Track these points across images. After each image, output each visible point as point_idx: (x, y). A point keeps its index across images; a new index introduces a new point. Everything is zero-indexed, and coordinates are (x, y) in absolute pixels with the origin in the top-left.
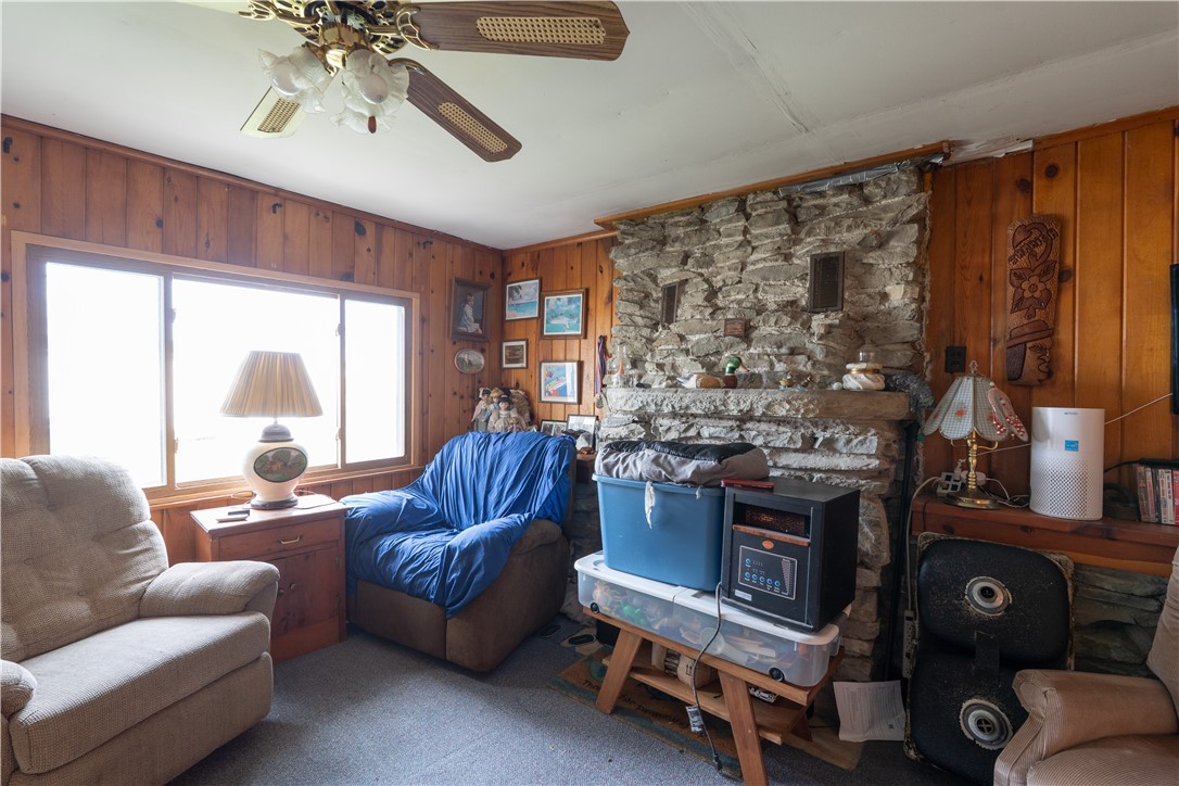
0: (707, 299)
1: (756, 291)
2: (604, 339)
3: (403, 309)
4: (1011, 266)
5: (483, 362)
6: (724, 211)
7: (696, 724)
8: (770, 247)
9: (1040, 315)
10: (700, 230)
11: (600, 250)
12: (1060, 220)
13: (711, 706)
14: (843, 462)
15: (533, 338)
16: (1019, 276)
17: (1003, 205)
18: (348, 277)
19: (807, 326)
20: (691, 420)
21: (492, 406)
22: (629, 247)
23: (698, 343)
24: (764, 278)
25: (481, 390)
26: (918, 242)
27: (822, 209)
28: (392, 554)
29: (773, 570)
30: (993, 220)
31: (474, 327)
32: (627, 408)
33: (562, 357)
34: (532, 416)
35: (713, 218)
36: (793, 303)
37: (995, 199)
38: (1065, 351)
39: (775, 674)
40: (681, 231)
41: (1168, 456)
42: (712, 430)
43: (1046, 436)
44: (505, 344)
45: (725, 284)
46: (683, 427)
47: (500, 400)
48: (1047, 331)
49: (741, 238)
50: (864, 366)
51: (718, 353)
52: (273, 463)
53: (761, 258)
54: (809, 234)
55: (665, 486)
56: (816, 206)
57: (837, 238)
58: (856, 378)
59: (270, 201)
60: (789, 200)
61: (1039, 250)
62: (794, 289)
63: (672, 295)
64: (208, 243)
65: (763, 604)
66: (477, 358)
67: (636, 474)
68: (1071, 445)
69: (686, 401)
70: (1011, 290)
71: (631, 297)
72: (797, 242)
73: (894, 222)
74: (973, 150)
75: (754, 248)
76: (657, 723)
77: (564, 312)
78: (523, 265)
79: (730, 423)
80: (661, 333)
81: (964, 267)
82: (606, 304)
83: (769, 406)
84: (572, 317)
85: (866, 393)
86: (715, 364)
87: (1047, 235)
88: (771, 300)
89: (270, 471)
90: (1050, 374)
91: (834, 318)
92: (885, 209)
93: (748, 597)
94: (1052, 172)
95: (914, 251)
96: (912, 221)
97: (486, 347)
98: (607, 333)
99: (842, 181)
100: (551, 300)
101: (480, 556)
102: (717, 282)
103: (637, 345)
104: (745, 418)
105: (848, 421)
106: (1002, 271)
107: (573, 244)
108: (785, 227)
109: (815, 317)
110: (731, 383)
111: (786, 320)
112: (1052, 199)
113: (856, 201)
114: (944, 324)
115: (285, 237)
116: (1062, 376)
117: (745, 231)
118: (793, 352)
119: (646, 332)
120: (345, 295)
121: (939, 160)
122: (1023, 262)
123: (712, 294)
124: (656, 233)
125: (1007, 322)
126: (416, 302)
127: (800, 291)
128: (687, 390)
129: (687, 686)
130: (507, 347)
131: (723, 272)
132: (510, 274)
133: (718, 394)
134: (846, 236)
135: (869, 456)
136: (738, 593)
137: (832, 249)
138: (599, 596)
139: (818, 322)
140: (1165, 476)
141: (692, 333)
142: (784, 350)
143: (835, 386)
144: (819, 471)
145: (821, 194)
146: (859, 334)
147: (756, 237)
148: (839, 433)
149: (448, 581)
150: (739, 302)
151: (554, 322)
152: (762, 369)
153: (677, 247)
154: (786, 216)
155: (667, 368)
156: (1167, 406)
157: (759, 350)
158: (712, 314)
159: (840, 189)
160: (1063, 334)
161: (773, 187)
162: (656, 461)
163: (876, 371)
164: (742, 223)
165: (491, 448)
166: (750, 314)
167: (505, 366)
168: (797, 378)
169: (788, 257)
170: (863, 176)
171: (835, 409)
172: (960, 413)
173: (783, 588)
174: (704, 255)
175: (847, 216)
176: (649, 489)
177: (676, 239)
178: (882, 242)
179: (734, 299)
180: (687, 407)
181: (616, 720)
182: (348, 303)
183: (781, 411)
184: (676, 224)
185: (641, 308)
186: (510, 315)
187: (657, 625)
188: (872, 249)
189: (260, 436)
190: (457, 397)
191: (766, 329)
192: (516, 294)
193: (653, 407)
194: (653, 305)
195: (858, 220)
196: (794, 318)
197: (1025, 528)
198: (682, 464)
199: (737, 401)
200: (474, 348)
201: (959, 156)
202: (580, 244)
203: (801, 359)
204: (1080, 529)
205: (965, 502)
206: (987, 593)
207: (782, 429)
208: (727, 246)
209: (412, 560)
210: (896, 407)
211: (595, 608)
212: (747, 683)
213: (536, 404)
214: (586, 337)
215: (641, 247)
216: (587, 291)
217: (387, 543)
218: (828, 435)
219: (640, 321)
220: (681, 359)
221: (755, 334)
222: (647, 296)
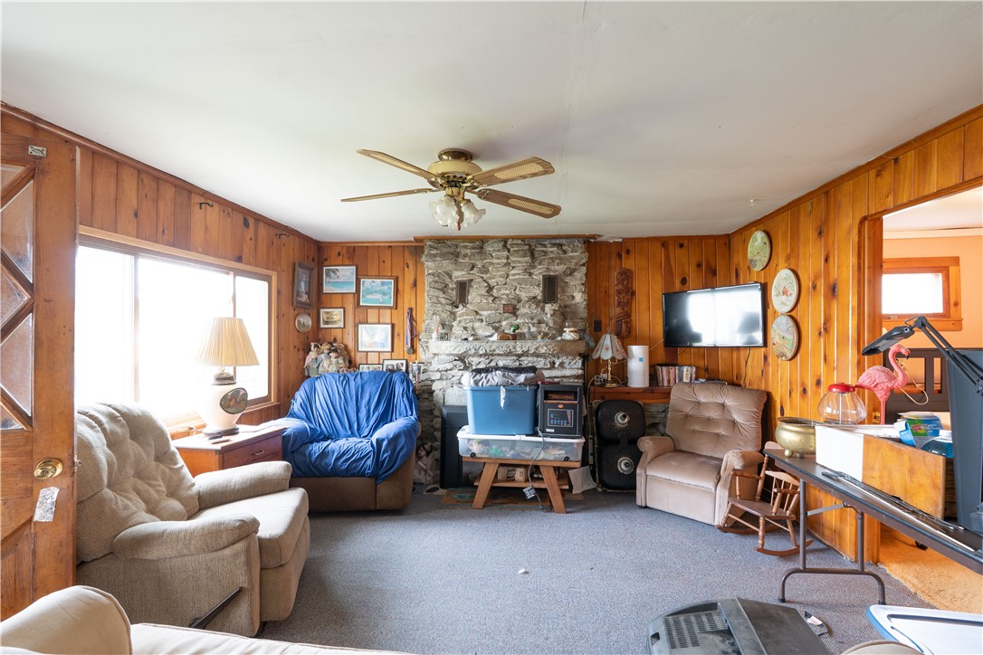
0: (488, 292)
1: (515, 290)
2: (411, 309)
3: (266, 284)
4: (616, 288)
5: (310, 323)
6: (496, 245)
7: (530, 494)
8: (521, 268)
9: (626, 309)
10: (481, 253)
11: (407, 253)
12: (630, 271)
13: (537, 485)
14: (568, 372)
15: (350, 307)
16: (619, 292)
17: (613, 262)
18: (239, 259)
19: (543, 309)
20: (491, 358)
21: (323, 356)
22: (435, 255)
23: (489, 316)
24: (519, 284)
25: (313, 344)
26: (586, 275)
27: (546, 253)
28: (324, 454)
29: (563, 416)
30: (609, 267)
31: (304, 298)
32: (455, 352)
33: (376, 320)
34: (350, 362)
35: (488, 248)
36: (535, 298)
37: (610, 259)
38: (634, 323)
39: (567, 459)
40: (468, 251)
41: (663, 362)
42: (504, 362)
43: (633, 357)
44: (322, 310)
45: (498, 284)
46: (488, 361)
47: (330, 351)
48: (628, 315)
49: (505, 261)
50: (572, 329)
51: (499, 322)
52: (230, 400)
53: (516, 273)
54: (540, 264)
55: (510, 388)
56: (543, 251)
57: (552, 268)
58: (569, 335)
59: (197, 199)
60: (530, 246)
61: (625, 283)
62: (535, 291)
63: (463, 288)
64: (163, 231)
65: (560, 432)
66: (306, 320)
67: (494, 383)
68: (641, 360)
69: (494, 347)
70: (616, 298)
71: (437, 286)
72: (534, 267)
73: (576, 264)
74: (603, 239)
75: (513, 267)
76: (505, 506)
77: (377, 291)
78: (339, 254)
79: (513, 358)
80: (460, 310)
81: (600, 287)
82: (412, 288)
83: (537, 348)
84: (384, 294)
85: (574, 341)
86: (498, 328)
87: (627, 276)
88: (524, 296)
89: (229, 406)
90: (629, 332)
91: (556, 307)
92: (572, 257)
93: (553, 431)
94: (628, 252)
95: (584, 279)
96: (583, 265)
97: (310, 311)
98: (413, 306)
99: (554, 241)
100: (367, 283)
101: (402, 441)
102: (492, 283)
103: (444, 315)
104: (525, 354)
105: (568, 354)
106: (613, 291)
107: (384, 247)
108: (528, 259)
109: (546, 305)
110: (515, 337)
111: (534, 306)
112: (629, 263)
113: (560, 252)
114: (593, 310)
115: (206, 227)
116: (633, 333)
117: (508, 258)
118: (540, 322)
119: (449, 308)
120: (238, 272)
121: (593, 240)
122: (620, 286)
123: (490, 289)
124: (451, 250)
125: (616, 311)
126: (274, 279)
127: (538, 292)
128: (493, 342)
129: (521, 482)
130: (325, 313)
131: (496, 277)
132: (326, 260)
133: (511, 343)
134: (557, 268)
135: (578, 369)
136: (548, 430)
137: (552, 274)
138: (476, 448)
139: (549, 308)
140: (664, 368)
141: (483, 310)
142: (535, 321)
143: (559, 338)
144: (558, 377)
145: (545, 246)
146: (565, 314)
147: (513, 262)
148: (567, 361)
149: (381, 459)
150: (507, 295)
151: (369, 297)
152: (525, 330)
153: (467, 260)
154: (529, 254)
155: (469, 329)
157: (522, 321)
158: (493, 300)
159: (554, 245)
160: (633, 318)
161: (523, 238)
162: (504, 375)
163: (576, 332)
164: (506, 253)
165: (352, 383)
166: (514, 302)
167: (322, 326)
168: (545, 335)
169: (530, 274)
170: (563, 241)
171: (564, 349)
172: (607, 349)
173: (568, 423)
174: (483, 266)
175: (556, 258)
176: (503, 390)
177: (466, 256)
178: (572, 272)
179: (504, 293)
180: (494, 350)
181: (486, 510)
182: (237, 277)
183: (542, 351)
184: (466, 247)
185: (444, 293)
186: (327, 289)
187: (509, 454)
188: (568, 275)
189: (212, 380)
190: (296, 350)
191: (523, 310)
192: (332, 274)
193: (473, 351)
194: (450, 291)
195: (562, 261)
196: (537, 306)
197: (628, 393)
198: (517, 376)
199: (520, 347)
200: (305, 313)
201: (599, 239)
202: (390, 247)
203: (543, 325)
204: (644, 391)
205: (608, 385)
206: (624, 416)
207: (539, 359)
208: (498, 264)
209: (343, 454)
210: (582, 348)
211: (473, 455)
212: (554, 467)
213: (353, 354)
214: (396, 308)
215: (443, 255)
216: (397, 278)
217: (317, 448)
218: (560, 360)
219: (443, 301)
220: (477, 325)
221: (518, 313)
222: (446, 286)
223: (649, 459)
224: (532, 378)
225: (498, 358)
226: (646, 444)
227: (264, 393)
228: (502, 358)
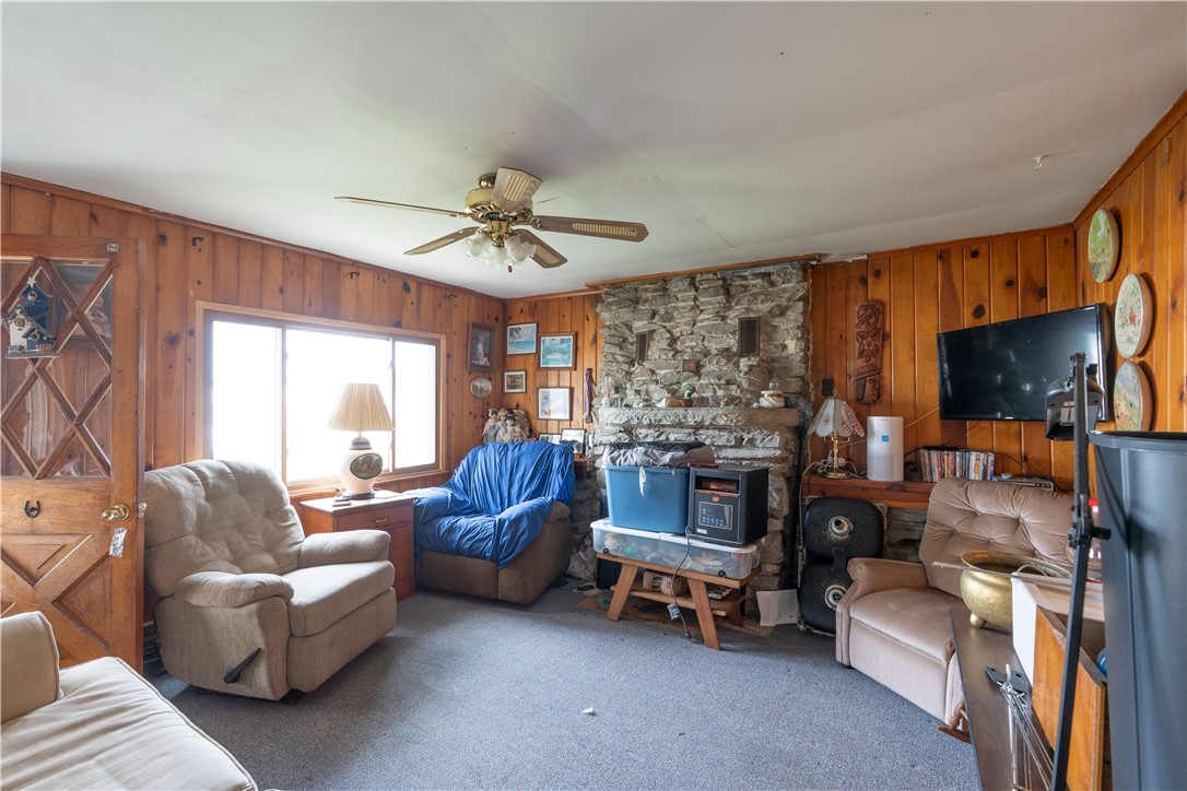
0: (669, 345)
1: (703, 340)
2: (590, 370)
3: (433, 348)
4: (857, 330)
5: (490, 388)
6: (680, 284)
7: (674, 613)
8: (712, 311)
9: (873, 360)
10: (663, 296)
11: (587, 304)
12: (882, 303)
13: (683, 603)
14: (760, 453)
15: (531, 370)
16: (861, 336)
17: (852, 292)
18: (398, 324)
19: (737, 365)
20: (662, 429)
21: (499, 423)
22: (611, 304)
23: (664, 376)
24: (708, 332)
25: (490, 411)
26: (804, 313)
27: (745, 287)
28: (451, 529)
29: (719, 513)
30: (847, 300)
31: (483, 361)
32: (616, 422)
33: (555, 383)
34: (531, 431)
35: (673, 288)
36: (728, 350)
37: (848, 287)
38: (886, 382)
39: (722, 574)
40: (649, 295)
41: (939, 444)
42: (677, 435)
43: (873, 434)
44: (506, 374)
45: (682, 335)
46: (656, 434)
47: (507, 418)
48: (877, 370)
49: (693, 303)
50: (771, 392)
51: (678, 383)
52: (362, 465)
53: (706, 318)
54: (737, 304)
55: (652, 469)
56: (741, 285)
57: (755, 307)
58: (767, 400)
59: (347, 270)
60: (724, 280)
61: (872, 321)
62: (728, 340)
63: (644, 340)
64: (310, 303)
65: (715, 535)
66: (485, 385)
67: (633, 463)
68: (885, 438)
69: (659, 416)
70: (857, 344)
71: (613, 340)
72: (730, 308)
73: (789, 300)
74: (833, 258)
75: (701, 311)
76: (648, 623)
77: (557, 352)
78: (522, 311)
79: (689, 430)
80: (637, 369)
81: (831, 329)
82: (592, 344)
83: (714, 419)
84: (564, 353)
85: (773, 409)
86: (677, 391)
87: (876, 311)
88: (713, 347)
89: (360, 471)
90: (879, 396)
91: (754, 361)
92: (784, 290)
93: (705, 532)
94: (878, 274)
95: (801, 319)
96: (800, 299)
97: (492, 375)
98: (593, 366)
99: (757, 271)
100: (547, 340)
101: (524, 524)
102: (677, 332)
103: (619, 376)
104: (699, 426)
105: (762, 427)
106: (852, 334)
107: (564, 298)
108: (721, 298)
109: (742, 360)
110: (689, 403)
111: (723, 361)
112: (878, 290)
113: (766, 284)
114: (821, 365)
115: (358, 296)
116: (885, 397)
117: (695, 299)
118: (728, 383)
119: (625, 367)
120: (396, 337)
121: (814, 263)
122: (863, 328)
123: (673, 341)
124: (631, 295)
125: (856, 364)
126: (443, 342)
127: (732, 342)
128: (659, 409)
129: (668, 595)
130: (509, 376)
131: (681, 325)
132: (510, 318)
133: (680, 411)
134: (761, 306)
135: (775, 448)
136: (699, 531)
137: (752, 315)
138: (609, 544)
139: (744, 363)
140: (934, 455)
141: (660, 368)
142: (722, 382)
143: (755, 405)
144: (746, 459)
145: (745, 278)
146: (769, 371)
147: (703, 303)
148: (758, 436)
149: (501, 542)
150: (692, 348)
151: (549, 357)
152: (708, 394)
153: (647, 306)
154: (722, 291)
155: (643, 393)
156: (937, 415)
157: (706, 381)
158: (674, 356)
159: (756, 276)
160: (886, 373)
161: (714, 271)
162: (645, 453)
163: (779, 396)
164: (693, 293)
165: (510, 454)
166: (700, 356)
167: (506, 391)
168: (731, 400)
169: (724, 318)
170: (771, 269)
171: (755, 419)
172: (827, 421)
173: (725, 524)
174: (667, 313)
175: (761, 294)
176: (642, 471)
177: (646, 301)
178: (782, 311)
179: (688, 345)
180: (660, 420)
181: (621, 624)
182: (397, 343)
183: (722, 422)
184: (646, 290)
185: (621, 349)
186: (511, 350)
187: (650, 556)
188: (777, 316)
189: (350, 445)
190: (472, 416)
191: (710, 366)
192: (515, 334)
193: (636, 420)
194: (629, 346)
195: (768, 296)
196: (729, 360)
197: (863, 489)
198: (662, 455)
199: (693, 416)
200: (484, 377)
201: (825, 261)
202: (570, 298)
203: (734, 387)
204: (891, 487)
205: (832, 475)
206: (838, 523)
207: (722, 433)
208: (683, 308)
209: (469, 532)
210: (791, 418)
211: (606, 552)
212: (706, 583)
213: (533, 422)
214: (575, 369)
215: (620, 303)
216: (577, 333)
217: (446, 522)
218: (750, 436)
219: (620, 358)
220: (652, 387)
221: (703, 370)
222: (625, 340)
223: (858, 593)
224: (681, 458)
225: (670, 430)
226: (859, 569)
227: (432, 460)
228: (675, 430)
